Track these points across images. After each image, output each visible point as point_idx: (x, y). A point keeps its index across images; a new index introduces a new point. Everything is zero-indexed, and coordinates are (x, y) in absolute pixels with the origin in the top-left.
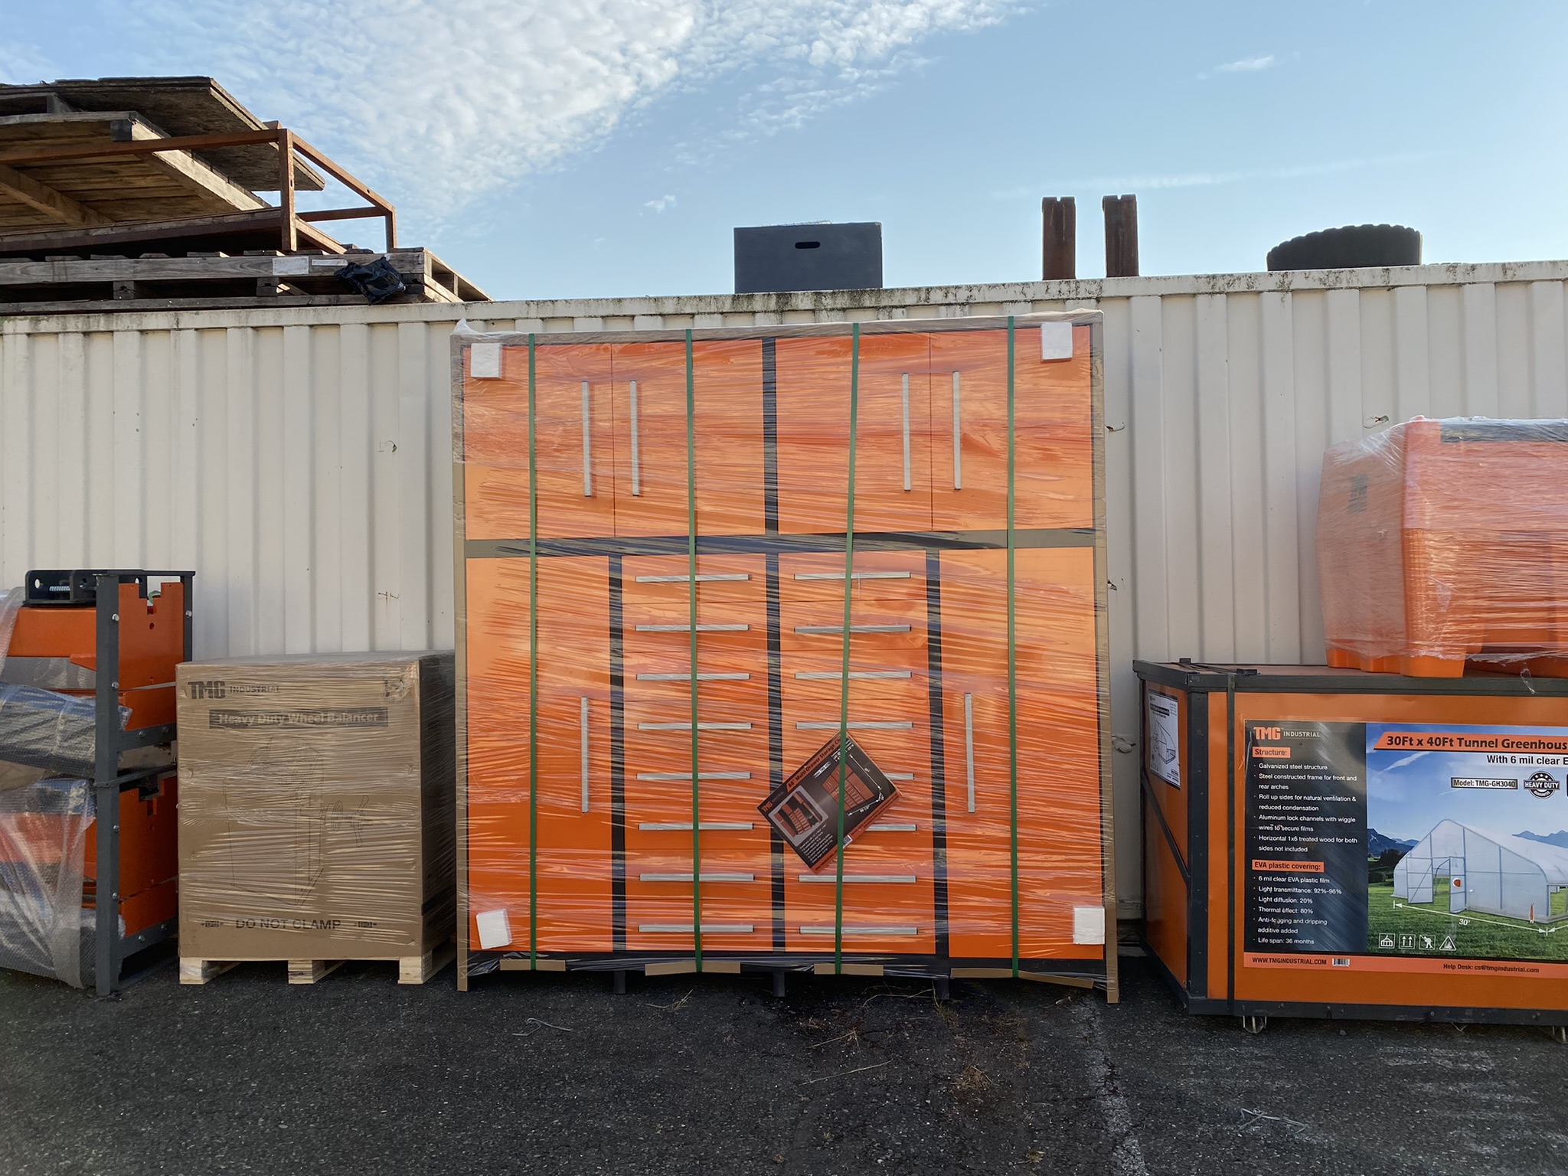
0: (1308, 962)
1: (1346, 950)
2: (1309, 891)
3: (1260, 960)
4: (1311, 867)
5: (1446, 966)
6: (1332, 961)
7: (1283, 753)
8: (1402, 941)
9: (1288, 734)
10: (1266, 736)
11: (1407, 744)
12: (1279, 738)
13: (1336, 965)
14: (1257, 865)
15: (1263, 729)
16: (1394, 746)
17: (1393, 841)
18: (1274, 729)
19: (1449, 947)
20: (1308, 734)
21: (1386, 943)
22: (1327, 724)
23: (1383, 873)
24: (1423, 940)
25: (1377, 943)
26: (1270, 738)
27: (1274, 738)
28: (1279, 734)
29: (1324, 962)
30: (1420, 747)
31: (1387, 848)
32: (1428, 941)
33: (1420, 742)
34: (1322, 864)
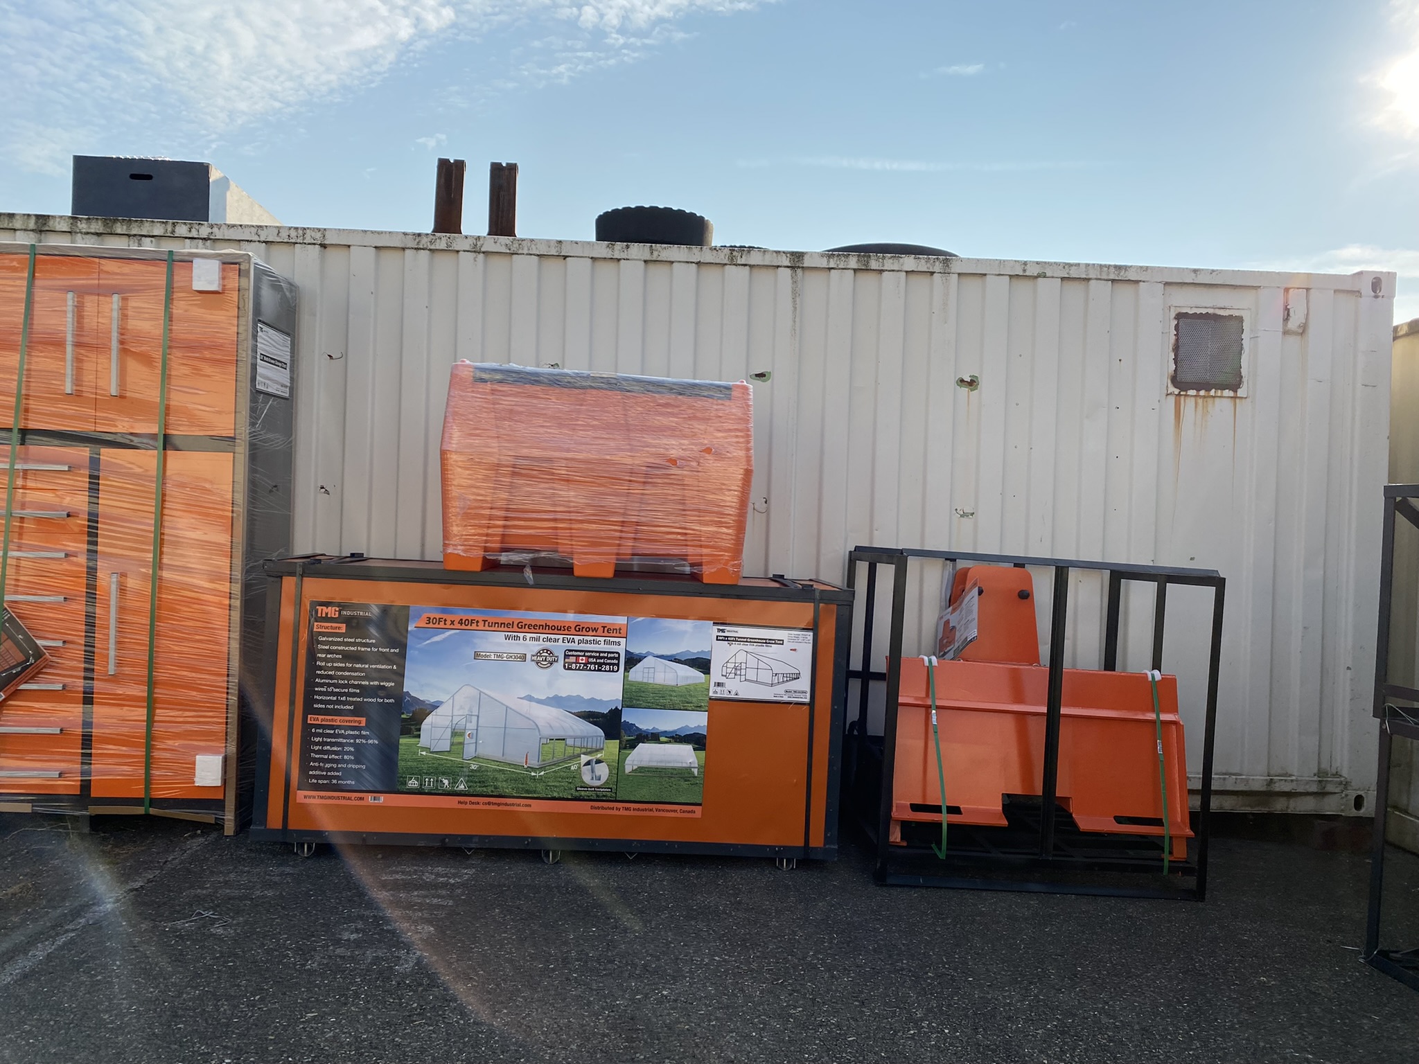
0: (349, 799)
1: (380, 788)
2: (352, 741)
3: (310, 797)
4: (355, 721)
5: (459, 802)
6: (370, 799)
7: (339, 628)
8: (425, 782)
9: (345, 613)
10: (327, 614)
11: (442, 623)
12: (337, 616)
13: (372, 801)
14: (311, 719)
15: (324, 608)
16: (431, 625)
17: (423, 701)
18: (334, 608)
19: (462, 787)
20: (361, 613)
21: (413, 783)
22: (376, 605)
23: (412, 727)
24: (441, 781)
25: (405, 784)
26: (329, 616)
27: (333, 616)
28: (337, 613)
29: (362, 799)
30: (452, 627)
31: (418, 707)
32: (446, 782)
33: (452, 622)
34: (363, 720)
